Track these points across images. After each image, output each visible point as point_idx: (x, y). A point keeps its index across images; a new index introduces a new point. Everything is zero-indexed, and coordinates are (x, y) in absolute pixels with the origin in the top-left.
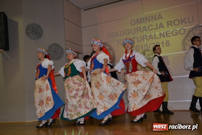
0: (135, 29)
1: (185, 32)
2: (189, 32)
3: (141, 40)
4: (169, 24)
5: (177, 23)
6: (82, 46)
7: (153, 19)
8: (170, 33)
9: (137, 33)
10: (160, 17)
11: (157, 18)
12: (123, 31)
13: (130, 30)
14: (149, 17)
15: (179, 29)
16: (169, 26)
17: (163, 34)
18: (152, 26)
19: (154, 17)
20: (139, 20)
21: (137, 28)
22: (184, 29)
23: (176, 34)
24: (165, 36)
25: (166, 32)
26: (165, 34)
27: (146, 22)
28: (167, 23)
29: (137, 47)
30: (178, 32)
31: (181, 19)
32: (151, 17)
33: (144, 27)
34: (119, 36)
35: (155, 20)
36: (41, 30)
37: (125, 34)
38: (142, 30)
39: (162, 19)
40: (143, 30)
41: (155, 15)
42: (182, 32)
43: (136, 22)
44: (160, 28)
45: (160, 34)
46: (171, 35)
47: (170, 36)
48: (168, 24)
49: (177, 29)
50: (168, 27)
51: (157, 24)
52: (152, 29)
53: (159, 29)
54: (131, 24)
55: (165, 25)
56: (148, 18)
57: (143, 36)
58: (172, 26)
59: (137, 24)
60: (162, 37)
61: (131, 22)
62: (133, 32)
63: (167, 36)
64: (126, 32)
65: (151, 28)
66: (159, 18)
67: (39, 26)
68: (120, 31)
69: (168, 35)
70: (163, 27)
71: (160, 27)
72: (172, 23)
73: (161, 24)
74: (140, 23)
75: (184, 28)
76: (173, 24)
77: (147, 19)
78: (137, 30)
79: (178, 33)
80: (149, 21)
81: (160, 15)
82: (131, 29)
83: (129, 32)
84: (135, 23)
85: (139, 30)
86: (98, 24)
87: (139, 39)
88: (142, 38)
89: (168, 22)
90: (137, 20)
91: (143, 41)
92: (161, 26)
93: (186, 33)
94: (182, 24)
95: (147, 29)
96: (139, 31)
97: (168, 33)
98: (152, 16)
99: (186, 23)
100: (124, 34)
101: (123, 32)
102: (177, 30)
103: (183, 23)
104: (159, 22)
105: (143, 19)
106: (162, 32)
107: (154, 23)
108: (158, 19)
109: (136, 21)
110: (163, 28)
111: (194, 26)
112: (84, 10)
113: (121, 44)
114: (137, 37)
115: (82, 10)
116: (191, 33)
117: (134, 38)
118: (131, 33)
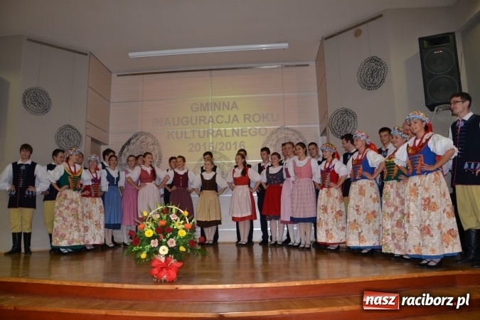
0: (196, 117)
1: (266, 133)
2: (272, 133)
3: (204, 135)
4: (247, 118)
5: (257, 118)
6: (108, 133)
7: (225, 107)
8: (246, 132)
9: (200, 124)
10: (235, 106)
11: (230, 107)
12: (179, 118)
13: (189, 118)
14: (220, 103)
15: (259, 127)
16: (247, 121)
18: (222, 117)
20: (204, 105)
21: (200, 117)
22: (266, 129)
24: (240, 134)
25: (242, 129)
26: (240, 132)
27: (215, 110)
28: (243, 116)
29: (198, 146)
30: (257, 131)
31: (263, 115)
32: (222, 104)
33: (212, 117)
34: (170, 125)
35: (228, 109)
36: (49, 99)
38: (206, 121)
39: (238, 109)
40: (209, 121)
41: (228, 103)
42: (263, 132)
44: (234, 122)
45: (233, 130)
46: (248, 134)
47: (246, 136)
48: (245, 119)
49: (257, 128)
50: (245, 122)
51: (229, 116)
52: (223, 122)
53: (232, 122)
54: (192, 109)
55: (241, 118)
56: (218, 104)
57: (208, 131)
58: (250, 122)
59: (201, 110)
60: (235, 135)
61: (192, 107)
62: (194, 122)
63: (242, 135)
64: (182, 120)
65: (220, 119)
66: (233, 107)
67: (46, 94)
68: (174, 118)
69: (244, 134)
70: (237, 120)
71: (233, 120)
72: (250, 117)
73: (235, 116)
74: (204, 110)
75: (266, 127)
76: (251, 119)
77: (216, 106)
78: (200, 120)
79: (258, 134)
80: (219, 109)
81: (234, 103)
82: (191, 117)
83: (188, 122)
84: (198, 108)
85: (204, 121)
86: (139, 101)
87: (202, 134)
88: (206, 133)
89: (245, 115)
90: (202, 104)
91: (208, 137)
92: (236, 119)
93: (268, 134)
94: (263, 121)
95: (215, 121)
96: (202, 122)
98: (224, 103)
99: (269, 121)
100: (179, 122)
101: (179, 120)
103: (265, 120)
104: (232, 113)
105: (210, 105)
106: (236, 128)
107: (225, 113)
108: (232, 109)
109: (199, 106)
110: (238, 122)
111: (279, 127)
112: (118, 76)
113: (173, 138)
114: (199, 131)
115: (114, 75)
116: (274, 136)
117: (194, 132)
118: (190, 123)
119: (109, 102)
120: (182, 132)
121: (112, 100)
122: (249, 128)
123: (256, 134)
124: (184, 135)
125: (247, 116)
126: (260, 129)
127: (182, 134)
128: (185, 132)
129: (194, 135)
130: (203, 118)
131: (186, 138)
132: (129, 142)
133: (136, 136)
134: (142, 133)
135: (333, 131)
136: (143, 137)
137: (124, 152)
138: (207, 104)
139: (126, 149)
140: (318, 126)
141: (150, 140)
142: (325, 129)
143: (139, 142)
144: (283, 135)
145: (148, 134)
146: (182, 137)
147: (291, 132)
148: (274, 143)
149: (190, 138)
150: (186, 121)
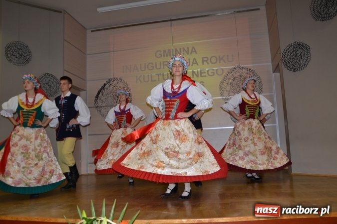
0: (160, 63)
1: (223, 73)
2: (228, 73)
4: (205, 60)
5: (214, 60)
6: (85, 80)
7: (185, 52)
8: (205, 73)
9: (164, 68)
10: (194, 50)
11: (190, 52)
12: (145, 64)
13: (154, 64)
14: (180, 49)
15: (216, 68)
16: (205, 63)
17: (196, 73)
19: (187, 50)
20: (167, 51)
21: (164, 62)
22: (222, 69)
23: (212, 74)
24: (199, 75)
25: (201, 71)
26: (199, 73)
28: (201, 59)
30: (215, 71)
31: (219, 56)
32: (182, 50)
34: (138, 71)
35: (188, 53)
36: (30, 52)
37: (147, 69)
39: (196, 53)
41: (188, 48)
42: (220, 72)
43: (163, 55)
44: (194, 65)
45: (193, 72)
46: (206, 74)
47: (205, 76)
48: (203, 61)
49: (214, 68)
50: (203, 64)
53: (192, 65)
54: (156, 56)
55: (199, 61)
56: (179, 50)
58: (208, 64)
59: (164, 56)
61: (156, 54)
62: (158, 67)
63: (201, 76)
64: (148, 65)
66: (192, 52)
67: (26, 47)
68: (141, 65)
69: (203, 75)
70: (196, 63)
71: (193, 63)
72: (208, 60)
73: (194, 59)
74: (167, 56)
75: (223, 68)
76: (209, 61)
77: (177, 52)
78: (164, 65)
79: (215, 73)
81: (193, 48)
82: (156, 63)
83: (153, 67)
84: (161, 55)
86: (110, 52)
87: (166, 77)
88: (169, 76)
89: (203, 58)
90: (165, 51)
92: (195, 62)
93: (225, 74)
94: (220, 62)
96: (165, 66)
97: (202, 72)
98: (184, 49)
99: (225, 62)
100: (145, 68)
101: (145, 66)
102: (213, 70)
103: (222, 61)
104: (192, 57)
105: (171, 51)
106: (195, 70)
108: (191, 54)
109: (162, 53)
110: (198, 65)
111: (234, 67)
112: (92, 31)
113: (141, 82)
114: (163, 74)
115: (89, 31)
116: (230, 75)
117: (158, 75)
118: (155, 68)
119: (86, 54)
120: (148, 76)
121: (88, 53)
122: (207, 69)
123: (214, 75)
124: (150, 79)
125: (205, 59)
126: (217, 70)
127: (148, 78)
128: (151, 75)
129: (159, 78)
130: (166, 63)
131: (152, 81)
132: (103, 88)
133: (109, 82)
134: (114, 79)
135: (286, 65)
136: (115, 82)
137: (100, 96)
138: (169, 50)
139: (101, 94)
140: (270, 64)
141: (121, 85)
142: (278, 64)
143: (112, 87)
144: (238, 74)
145: (119, 80)
146: (148, 80)
147: (245, 71)
148: (230, 81)
149: (155, 81)
150: (151, 67)
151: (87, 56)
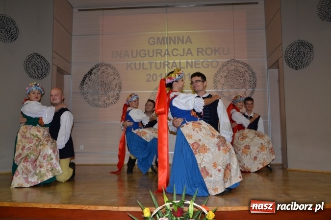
0: (153, 50)
1: (218, 65)
2: (223, 66)
3: (161, 66)
4: (200, 51)
5: (209, 51)
6: (70, 63)
7: (180, 42)
8: (199, 64)
9: (157, 56)
10: (189, 40)
11: (185, 41)
12: (137, 51)
13: (147, 51)
14: (175, 37)
15: (211, 60)
16: (200, 54)
17: (191, 64)
18: (177, 50)
19: (181, 39)
20: (161, 39)
21: (157, 50)
22: (217, 62)
23: (207, 66)
24: (194, 66)
25: (195, 62)
26: (194, 64)
27: (170, 44)
28: (196, 50)
29: (155, 76)
30: (210, 63)
31: (215, 48)
32: (176, 39)
33: (167, 50)
34: (129, 57)
35: (183, 43)
37: (138, 56)
38: (163, 54)
39: (191, 43)
40: (165, 54)
41: (183, 37)
42: (215, 64)
43: (156, 42)
44: (188, 55)
45: (187, 63)
46: (200, 66)
47: (200, 67)
48: (198, 52)
49: (209, 60)
50: (198, 55)
51: (184, 49)
52: (177, 55)
53: (186, 55)
54: (149, 43)
55: (194, 52)
56: (173, 39)
57: (164, 63)
58: (203, 55)
59: (158, 44)
60: (189, 66)
61: (149, 40)
62: (151, 54)
63: (196, 67)
64: (140, 52)
65: (175, 52)
66: (187, 41)
68: (132, 51)
69: (197, 66)
70: (191, 53)
71: (188, 53)
72: (203, 51)
73: (189, 49)
74: (161, 44)
75: (218, 60)
76: (204, 52)
77: (171, 40)
78: (157, 53)
79: (210, 65)
80: (175, 43)
81: (188, 37)
82: (149, 50)
83: (145, 54)
84: (154, 42)
85: (160, 53)
86: (99, 35)
87: (158, 66)
88: (162, 65)
89: (198, 49)
90: (158, 38)
91: (164, 68)
92: (190, 52)
93: (219, 66)
94: (215, 54)
95: (171, 54)
96: (158, 55)
97: (197, 63)
98: (178, 38)
99: (220, 54)
100: (137, 55)
101: (137, 53)
102: (208, 62)
103: (217, 53)
104: (187, 46)
105: (165, 39)
106: (189, 61)
107: (180, 46)
108: (186, 43)
109: (156, 40)
110: (192, 55)
111: (229, 60)
112: (79, 10)
113: (132, 69)
114: (156, 63)
115: (75, 10)
116: (225, 68)
117: (151, 63)
118: (147, 55)
119: (72, 35)
120: (140, 63)
122: (202, 61)
123: (208, 67)
124: (142, 66)
125: (200, 50)
126: (212, 62)
127: (140, 65)
128: (143, 63)
129: (151, 67)
130: (159, 51)
131: (143, 69)
132: (90, 73)
133: (97, 66)
134: (103, 65)
136: (104, 67)
137: (86, 81)
138: (163, 38)
139: (87, 79)
140: (265, 59)
141: (110, 71)
143: (100, 72)
144: (233, 68)
145: (109, 65)
146: (140, 68)
147: (240, 65)
148: (225, 74)
149: (147, 69)
150: (144, 54)
151: (73, 37)
